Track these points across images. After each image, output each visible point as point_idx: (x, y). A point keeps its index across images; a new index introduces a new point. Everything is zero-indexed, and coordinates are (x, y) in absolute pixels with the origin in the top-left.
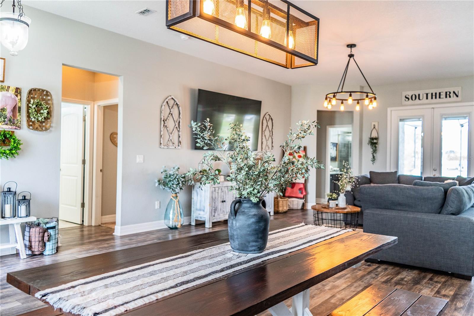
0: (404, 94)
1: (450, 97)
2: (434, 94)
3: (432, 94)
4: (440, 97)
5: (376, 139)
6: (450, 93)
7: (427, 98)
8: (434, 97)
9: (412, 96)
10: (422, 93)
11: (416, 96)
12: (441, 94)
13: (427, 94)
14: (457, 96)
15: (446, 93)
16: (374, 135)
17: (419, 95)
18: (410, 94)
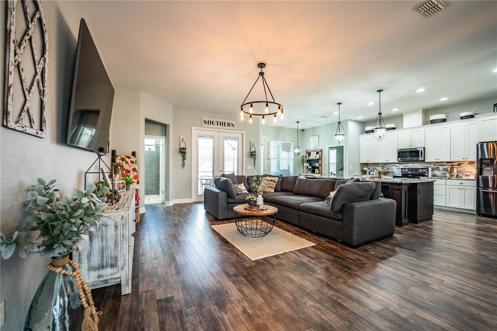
0: (204, 119)
1: (230, 126)
2: (221, 123)
3: (220, 122)
4: (225, 126)
5: (185, 149)
6: (230, 124)
7: (217, 125)
8: (221, 124)
9: (208, 121)
10: (215, 120)
11: (211, 121)
12: (226, 123)
13: (218, 122)
14: (234, 127)
15: (228, 123)
16: (182, 146)
17: (213, 121)
18: (207, 119)
